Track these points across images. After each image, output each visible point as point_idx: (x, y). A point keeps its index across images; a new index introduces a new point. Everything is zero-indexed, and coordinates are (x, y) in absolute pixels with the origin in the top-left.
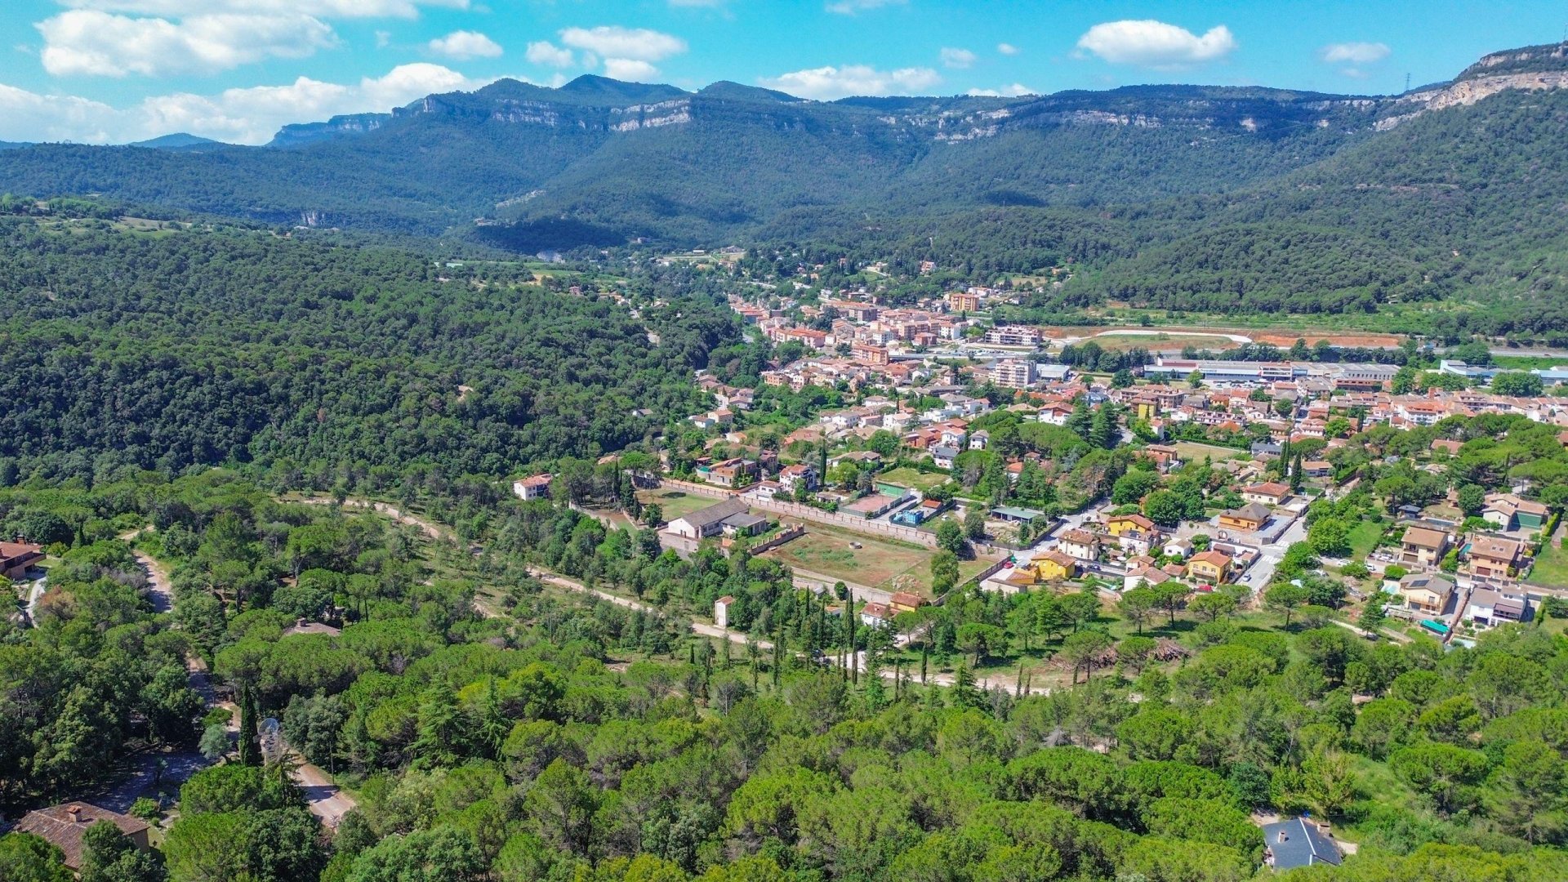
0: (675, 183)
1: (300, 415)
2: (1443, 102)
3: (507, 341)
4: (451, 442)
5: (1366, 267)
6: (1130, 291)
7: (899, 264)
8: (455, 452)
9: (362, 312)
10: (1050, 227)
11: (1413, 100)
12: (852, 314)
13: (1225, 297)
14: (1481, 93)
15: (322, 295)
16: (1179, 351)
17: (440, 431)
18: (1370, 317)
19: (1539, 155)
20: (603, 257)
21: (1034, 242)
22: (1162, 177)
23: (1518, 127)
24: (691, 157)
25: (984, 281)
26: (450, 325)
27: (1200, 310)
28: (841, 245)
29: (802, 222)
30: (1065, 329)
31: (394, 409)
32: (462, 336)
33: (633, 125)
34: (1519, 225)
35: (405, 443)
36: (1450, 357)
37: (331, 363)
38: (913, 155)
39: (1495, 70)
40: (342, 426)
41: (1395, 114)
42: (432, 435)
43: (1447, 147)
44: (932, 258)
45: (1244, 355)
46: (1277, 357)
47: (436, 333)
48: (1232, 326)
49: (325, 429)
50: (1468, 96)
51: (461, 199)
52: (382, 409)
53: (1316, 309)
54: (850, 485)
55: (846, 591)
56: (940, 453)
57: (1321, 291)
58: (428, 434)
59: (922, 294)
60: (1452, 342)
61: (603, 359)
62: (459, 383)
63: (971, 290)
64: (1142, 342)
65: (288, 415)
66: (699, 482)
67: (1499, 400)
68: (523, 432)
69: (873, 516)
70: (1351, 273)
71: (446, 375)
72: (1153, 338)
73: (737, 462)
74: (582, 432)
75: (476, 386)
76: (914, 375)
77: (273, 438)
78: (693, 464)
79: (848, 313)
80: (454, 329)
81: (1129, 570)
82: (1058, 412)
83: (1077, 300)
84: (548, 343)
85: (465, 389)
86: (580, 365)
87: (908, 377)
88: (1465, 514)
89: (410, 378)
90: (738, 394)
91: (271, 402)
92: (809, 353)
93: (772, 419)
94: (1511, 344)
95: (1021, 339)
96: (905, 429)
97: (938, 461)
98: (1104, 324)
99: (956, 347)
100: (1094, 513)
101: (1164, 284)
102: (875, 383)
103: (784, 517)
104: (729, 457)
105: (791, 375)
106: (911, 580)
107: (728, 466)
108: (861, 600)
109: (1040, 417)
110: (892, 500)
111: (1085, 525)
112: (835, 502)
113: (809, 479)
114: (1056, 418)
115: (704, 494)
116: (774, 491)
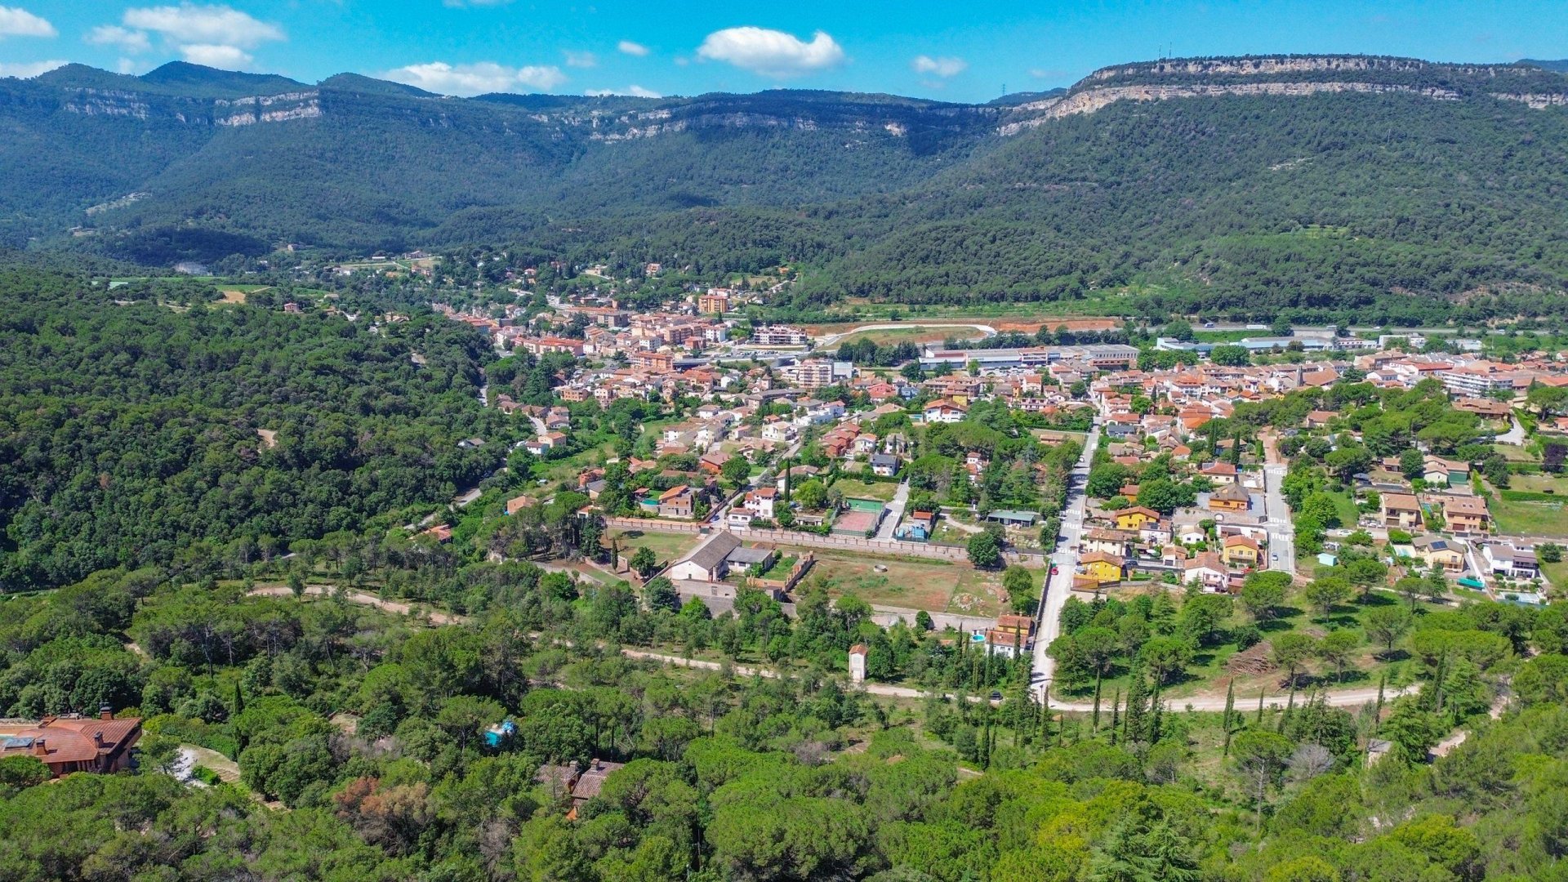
0: (318, 183)
1: (77, 480)
2: (1064, 110)
3: (274, 371)
4: (285, 499)
5: (1067, 258)
6: (866, 288)
7: (621, 266)
8: (292, 510)
9: (60, 348)
10: (767, 227)
11: (1030, 108)
12: (601, 320)
13: (954, 290)
14: (1100, 103)
16: (942, 343)
17: (267, 487)
18: (1083, 303)
19: (1155, 157)
20: (262, 268)
21: (754, 242)
22: (828, 178)
23: (1136, 132)
24: (329, 155)
25: (718, 283)
26: (192, 357)
27: (935, 303)
28: (544, 248)
29: (482, 224)
30: (822, 326)
31: (194, 465)
32: (211, 369)
33: (247, 119)
34: (1157, 217)
35: (228, 507)
36: (1162, 336)
37: (91, 414)
38: (571, 155)
39: (1109, 82)
40: (136, 492)
41: (1016, 121)
42: (261, 492)
43: (1082, 150)
44: (655, 260)
45: (998, 343)
46: (1026, 343)
47: (174, 365)
48: (970, 316)
49: (113, 499)
50: (1089, 104)
51: (37, 204)
52: (178, 467)
53: (1036, 297)
54: (822, 504)
55: (929, 620)
56: (878, 461)
57: (1036, 281)
58: (256, 492)
59: (666, 296)
60: (1157, 321)
61: (390, 384)
62: (254, 425)
63: (710, 291)
64: (903, 335)
65: (56, 485)
66: (651, 517)
67: (1232, 370)
68: (359, 478)
69: (871, 535)
70: (1056, 264)
71: (239, 418)
72: (910, 331)
73: (685, 491)
74: (428, 472)
75: (283, 429)
76: (725, 382)
77: (43, 517)
78: (632, 497)
79: (596, 319)
80: (199, 362)
81: (1169, 562)
82: (945, 409)
83: (819, 298)
84: (322, 371)
85: (269, 435)
86: (369, 394)
87: (715, 383)
88: (1405, 477)
89: (199, 424)
90: (551, 414)
91: (29, 470)
92: (587, 364)
93: (601, 437)
94: (1203, 321)
95: (789, 339)
96: (788, 438)
97: (876, 469)
98: (855, 319)
99: (728, 349)
100: (1078, 508)
101: (897, 279)
102: (687, 392)
103: (774, 544)
104: (667, 485)
105: (589, 389)
106: (975, 599)
107: (680, 496)
108: (948, 628)
109: (928, 415)
110: (873, 514)
111: (1085, 522)
112: (823, 524)
113: (777, 501)
114: (944, 415)
115: (666, 529)
116: (750, 519)
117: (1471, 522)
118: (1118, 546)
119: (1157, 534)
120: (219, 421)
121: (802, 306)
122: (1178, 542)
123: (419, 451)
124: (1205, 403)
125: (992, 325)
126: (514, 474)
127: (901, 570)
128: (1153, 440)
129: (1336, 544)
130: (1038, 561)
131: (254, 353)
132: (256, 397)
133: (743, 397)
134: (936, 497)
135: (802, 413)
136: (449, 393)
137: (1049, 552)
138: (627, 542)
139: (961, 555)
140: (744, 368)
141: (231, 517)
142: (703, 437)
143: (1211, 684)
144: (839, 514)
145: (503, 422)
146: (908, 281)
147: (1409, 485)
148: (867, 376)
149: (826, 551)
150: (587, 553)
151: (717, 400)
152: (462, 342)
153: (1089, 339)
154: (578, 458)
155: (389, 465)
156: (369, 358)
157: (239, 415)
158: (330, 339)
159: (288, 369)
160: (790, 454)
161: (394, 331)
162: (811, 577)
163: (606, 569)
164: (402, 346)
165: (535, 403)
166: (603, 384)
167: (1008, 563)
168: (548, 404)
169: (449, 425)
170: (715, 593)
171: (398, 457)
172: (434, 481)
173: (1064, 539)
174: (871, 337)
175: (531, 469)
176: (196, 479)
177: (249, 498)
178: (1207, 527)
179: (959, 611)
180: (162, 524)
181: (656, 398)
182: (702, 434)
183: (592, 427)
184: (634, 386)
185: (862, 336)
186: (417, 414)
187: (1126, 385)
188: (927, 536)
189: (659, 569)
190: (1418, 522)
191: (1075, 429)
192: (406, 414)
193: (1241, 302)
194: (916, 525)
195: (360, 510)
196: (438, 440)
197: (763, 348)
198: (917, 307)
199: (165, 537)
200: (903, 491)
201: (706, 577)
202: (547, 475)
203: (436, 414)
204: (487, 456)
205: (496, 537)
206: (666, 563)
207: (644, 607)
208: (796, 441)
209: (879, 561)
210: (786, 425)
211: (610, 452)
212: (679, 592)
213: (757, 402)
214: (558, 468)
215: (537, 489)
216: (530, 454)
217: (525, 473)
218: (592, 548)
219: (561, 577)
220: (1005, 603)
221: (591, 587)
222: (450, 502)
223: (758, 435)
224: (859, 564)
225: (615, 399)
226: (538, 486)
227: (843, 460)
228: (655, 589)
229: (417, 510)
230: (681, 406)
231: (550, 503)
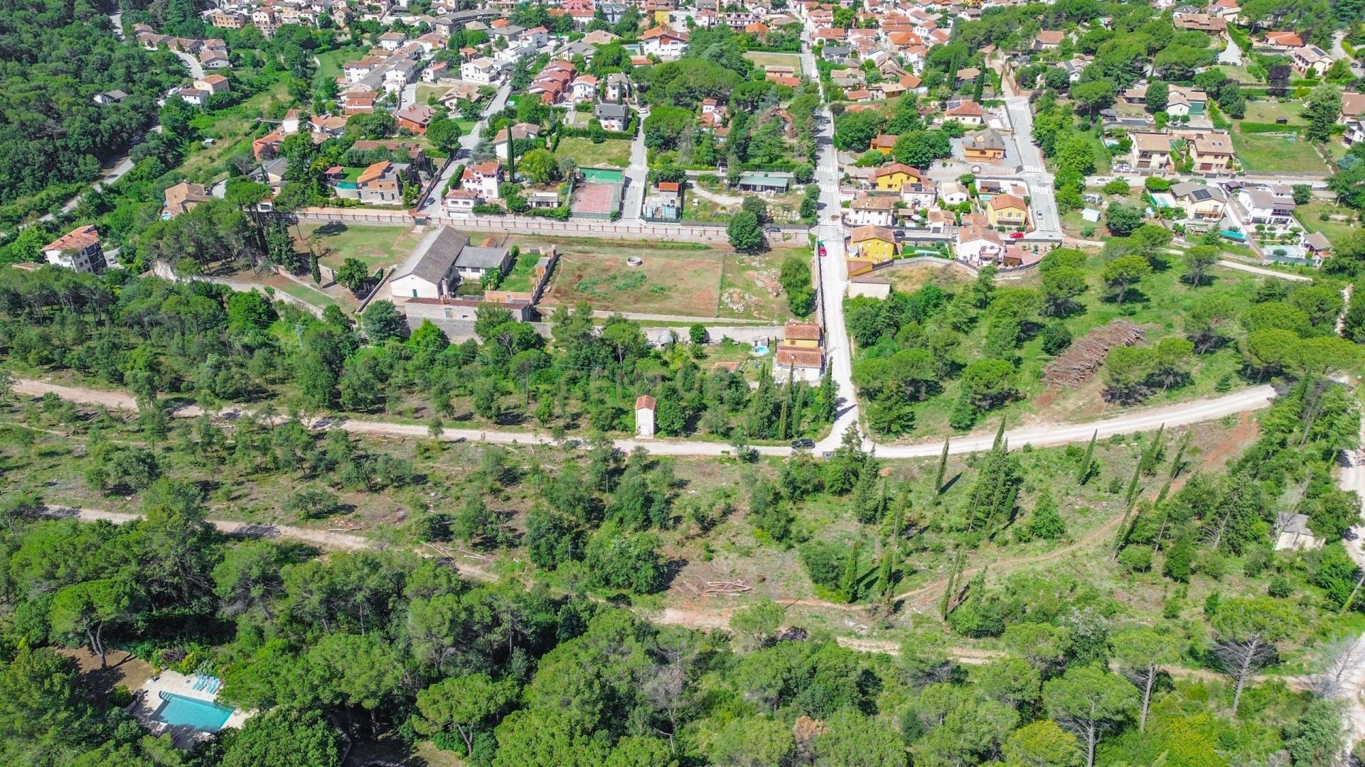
54: (553, 177)
55: (706, 333)
56: (604, 114)
66: (351, 206)
69: (616, 216)
73: (389, 169)
74: (59, 143)
78: (323, 179)
81: (937, 230)
82: (664, 39)
87: (392, 2)
88: (1147, 110)
90: (204, 48)
93: (271, 77)
96: (493, 79)
97: (603, 123)
100: (831, 164)
102: (363, 14)
103: (508, 236)
104: (364, 161)
105: (245, 12)
106: (747, 296)
107: (383, 176)
108: (726, 339)
109: (646, 47)
110: (611, 188)
111: (841, 183)
112: (560, 204)
113: (501, 178)
114: (663, 47)
115: (373, 222)
116: (472, 203)
117: (1219, 161)
118: (884, 214)
119: (921, 197)
122: (942, 205)
123: (41, 117)
124: (900, 11)
126: (171, 134)
127: (656, 261)
128: (871, 65)
129: (1097, 196)
130: (802, 237)
133: (429, 20)
134: (679, 158)
135: (502, 44)
136: (74, 28)
137: (811, 226)
138: (327, 241)
139: (719, 235)
142: (394, 79)
143: (1033, 404)
144: (574, 189)
145: (145, 64)
147: (1151, 119)
149: (569, 241)
150: (280, 262)
151: (400, 25)
154: (246, 104)
160: (497, 106)
162: (558, 279)
163: (307, 282)
165: (183, 33)
166: (261, 5)
167: (772, 244)
168: (199, 34)
169: (77, 75)
170: (450, 315)
171: (15, 126)
172: (68, 154)
173: (822, 206)
175: (191, 124)
178: (967, 182)
179: (732, 313)
181: (327, 24)
182: (390, 75)
183: (257, 64)
184: (299, 8)
186: (34, 60)
188: (679, 214)
189: (375, 281)
190: (1168, 163)
191: (786, 50)
192: (19, 60)
194: (664, 199)
196: (62, 100)
200: (639, 149)
201: (435, 295)
202: (213, 131)
203: (59, 59)
204: (132, 113)
205: (157, 247)
206: (382, 272)
207: (364, 334)
208: (503, 83)
209: (632, 251)
210: (486, 61)
211: (284, 96)
212: (404, 317)
213: (446, 28)
214: (225, 121)
215: (203, 152)
216: (187, 105)
217: (185, 132)
218: (284, 257)
219: (252, 295)
220: (779, 299)
221: (293, 308)
222: (95, 179)
223: (458, 76)
224: (609, 256)
225: (279, 25)
226: (204, 148)
227: (563, 111)
228: (374, 317)
229: (53, 195)
230: (358, 32)
231: (220, 192)
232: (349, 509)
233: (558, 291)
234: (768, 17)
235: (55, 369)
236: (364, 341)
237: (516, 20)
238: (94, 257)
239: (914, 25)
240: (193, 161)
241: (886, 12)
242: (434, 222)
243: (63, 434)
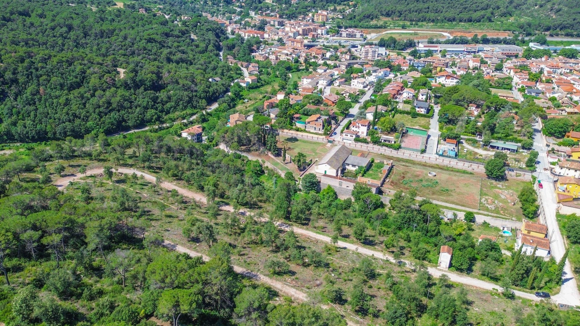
1: (29, 91)
3: (129, 40)
4: (126, 104)
6: (390, 13)
8: (130, 110)
9: (38, 24)
12: (272, 23)
13: (432, 15)
15: (12, 13)
16: (427, 40)
17: (118, 98)
18: (492, 24)
25: (323, 8)
26: (93, 31)
27: (422, 21)
30: (370, 30)
31: (85, 85)
32: (102, 37)
35: (99, 107)
37: (39, 57)
40: (57, 97)
42: (115, 101)
45: (454, 42)
47: (86, 35)
48: (439, 28)
49: (46, 100)
52: (79, 85)
53: (470, 20)
54: (393, 130)
55: (474, 218)
56: (418, 105)
57: (470, 12)
58: (113, 100)
59: (300, 13)
60: (529, 34)
61: (180, 49)
62: (116, 66)
63: (319, 12)
64: (408, 36)
65: (20, 92)
66: (301, 131)
67: (573, 60)
68: (162, 95)
69: (423, 151)
70: (480, 5)
71: (109, 62)
72: (411, 34)
73: (320, 118)
74: (194, 94)
75: (128, 69)
76: (328, 55)
77: (13, 107)
78: (292, 119)
79: (270, 22)
80: (96, 33)
82: (448, 77)
83: (368, 17)
84: (150, 41)
85: (121, 70)
86: (170, 53)
87: (323, 55)
89: (89, 64)
90: (250, 66)
91: (7, 84)
92: (266, 43)
93: (273, 79)
94: (551, 35)
95: (355, 35)
96: (364, 87)
98: (385, 27)
99: (327, 39)
100: (542, 142)
101: (405, 9)
102: (311, 59)
103: (369, 153)
104: (309, 113)
105: (267, 55)
106: (496, 202)
107: (317, 120)
108: (485, 223)
109: (438, 79)
110: (422, 138)
111: (549, 152)
112: (395, 142)
113: (369, 127)
114: (447, 80)
115: (310, 139)
116: (354, 136)
120: (98, 63)
121: (360, 20)
123: (190, 83)
124: (564, 77)
125: (450, 33)
126: (234, 96)
127: (444, 176)
128: (554, 99)
130: (527, 176)
131: (121, 30)
132: (120, 52)
133: (337, 63)
134: (457, 129)
135: (369, 74)
136: (206, 54)
137: (533, 171)
138: (290, 144)
139: (481, 169)
140: (336, 49)
141: (101, 112)
142: (322, 84)
144: (402, 136)
145: (229, 70)
146: (410, 10)
148: (393, 55)
149: (398, 160)
150: (270, 150)
151: (325, 64)
152: (213, 30)
153: (496, 42)
154: (262, 89)
155: (176, 90)
156: (172, 36)
157: (109, 60)
158: (156, 26)
159: (135, 39)
160: (366, 97)
161: (184, 23)
162: (393, 177)
163: (279, 160)
164: (187, 30)
165: (243, 61)
166: (273, 53)
167: (509, 177)
168: (249, 61)
169: (205, 70)
170: (340, 185)
171: (181, 86)
172: (197, 98)
173: (538, 163)
174: (394, 36)
175: (241, 93)
176: (85, 92)
177: (109, 103)
179: (487, 209)
180: (67, 114)
181: (297, 61)
182: (321, 82)
183: (268, 74)
184: (287, 55)
185: (390, 36)
186: (191, 64)
187: (520, 66)
188: (456, 155)
189: (308, 164)
191: (505, 88)
192: (187, 63)
193: (572, 26)
194: (448, 147)
195: (162, 111)
196: (199, 78)
197: (343, 39)
198: (414, 23)
199: (70, 121)
200: (434, 123)
201: (335, 175)
202: (248, 97)
203: (200, 64)
204: (222, 86)
205: (224, 137)
206: (311, 161)
207: (300, 187)
208: (369, 89)
209: (431, 169)
210: (362, 80)
211: (277, 87)
212: (320, 182)
213: (345, 66)
214: (253, 94)
215: (244, 104)
216: (241, 86)
217: (238, 96)
218: (272, 148)
219: (256, 162)
220: (515, 206)
221: (272, 170)
222: (204, 109)
223: (350, 85)
224: (418, 170)
225: (278, 61)
226: (244, 103)
227: (397, 102)
228: (308, 180)
229: (188, 113)
230: (308, 65)
231: (250, 118)
232: (293, 273)
233: (392, 182)
234: (493, 74)
235: (177, 179)
236: (300, 190)
237: (377, 65)
238: (199, 137)
239: (574, 84)
240: (239, 107)
241: (556, 77)
242: (336, 143)
243: (176, 208)
